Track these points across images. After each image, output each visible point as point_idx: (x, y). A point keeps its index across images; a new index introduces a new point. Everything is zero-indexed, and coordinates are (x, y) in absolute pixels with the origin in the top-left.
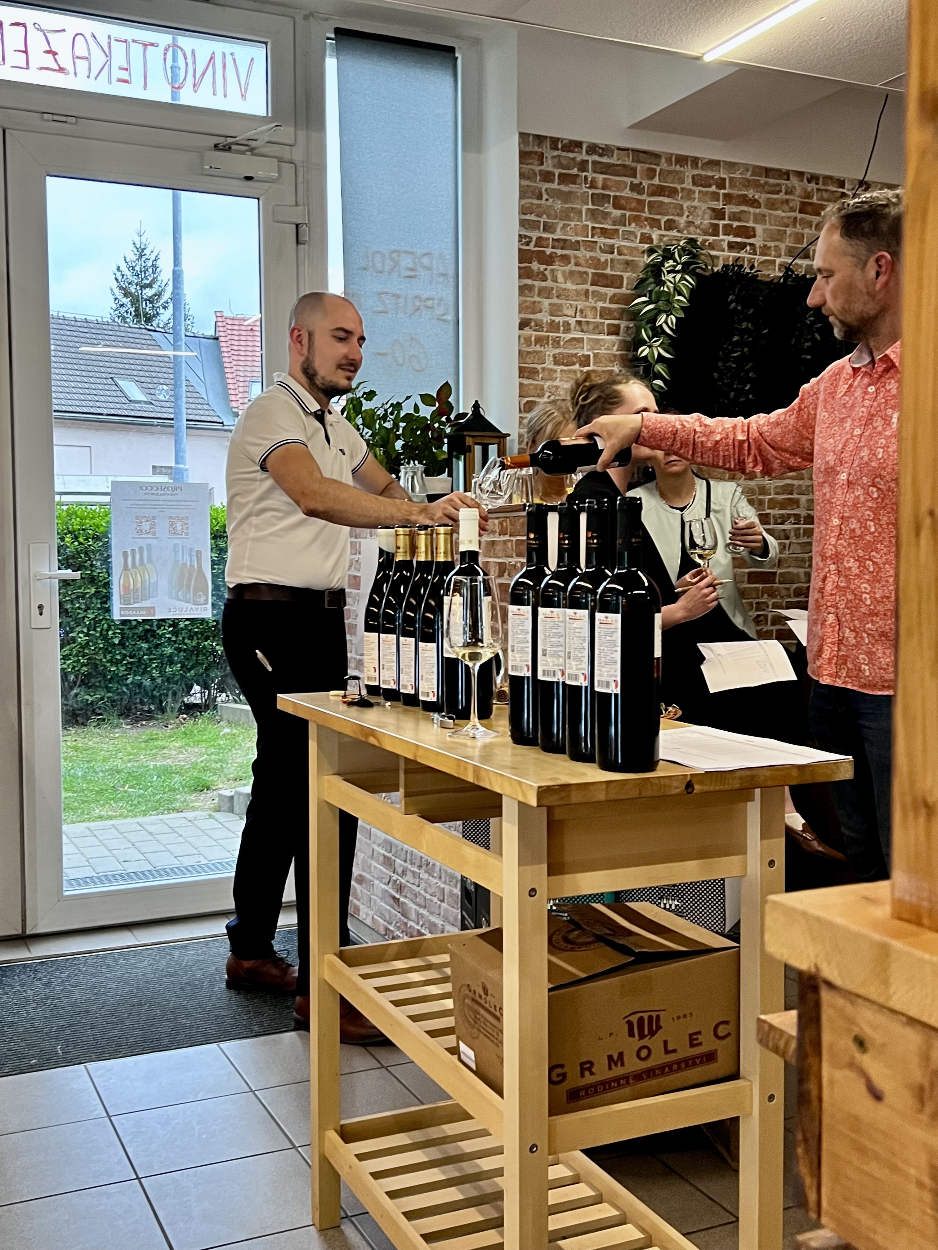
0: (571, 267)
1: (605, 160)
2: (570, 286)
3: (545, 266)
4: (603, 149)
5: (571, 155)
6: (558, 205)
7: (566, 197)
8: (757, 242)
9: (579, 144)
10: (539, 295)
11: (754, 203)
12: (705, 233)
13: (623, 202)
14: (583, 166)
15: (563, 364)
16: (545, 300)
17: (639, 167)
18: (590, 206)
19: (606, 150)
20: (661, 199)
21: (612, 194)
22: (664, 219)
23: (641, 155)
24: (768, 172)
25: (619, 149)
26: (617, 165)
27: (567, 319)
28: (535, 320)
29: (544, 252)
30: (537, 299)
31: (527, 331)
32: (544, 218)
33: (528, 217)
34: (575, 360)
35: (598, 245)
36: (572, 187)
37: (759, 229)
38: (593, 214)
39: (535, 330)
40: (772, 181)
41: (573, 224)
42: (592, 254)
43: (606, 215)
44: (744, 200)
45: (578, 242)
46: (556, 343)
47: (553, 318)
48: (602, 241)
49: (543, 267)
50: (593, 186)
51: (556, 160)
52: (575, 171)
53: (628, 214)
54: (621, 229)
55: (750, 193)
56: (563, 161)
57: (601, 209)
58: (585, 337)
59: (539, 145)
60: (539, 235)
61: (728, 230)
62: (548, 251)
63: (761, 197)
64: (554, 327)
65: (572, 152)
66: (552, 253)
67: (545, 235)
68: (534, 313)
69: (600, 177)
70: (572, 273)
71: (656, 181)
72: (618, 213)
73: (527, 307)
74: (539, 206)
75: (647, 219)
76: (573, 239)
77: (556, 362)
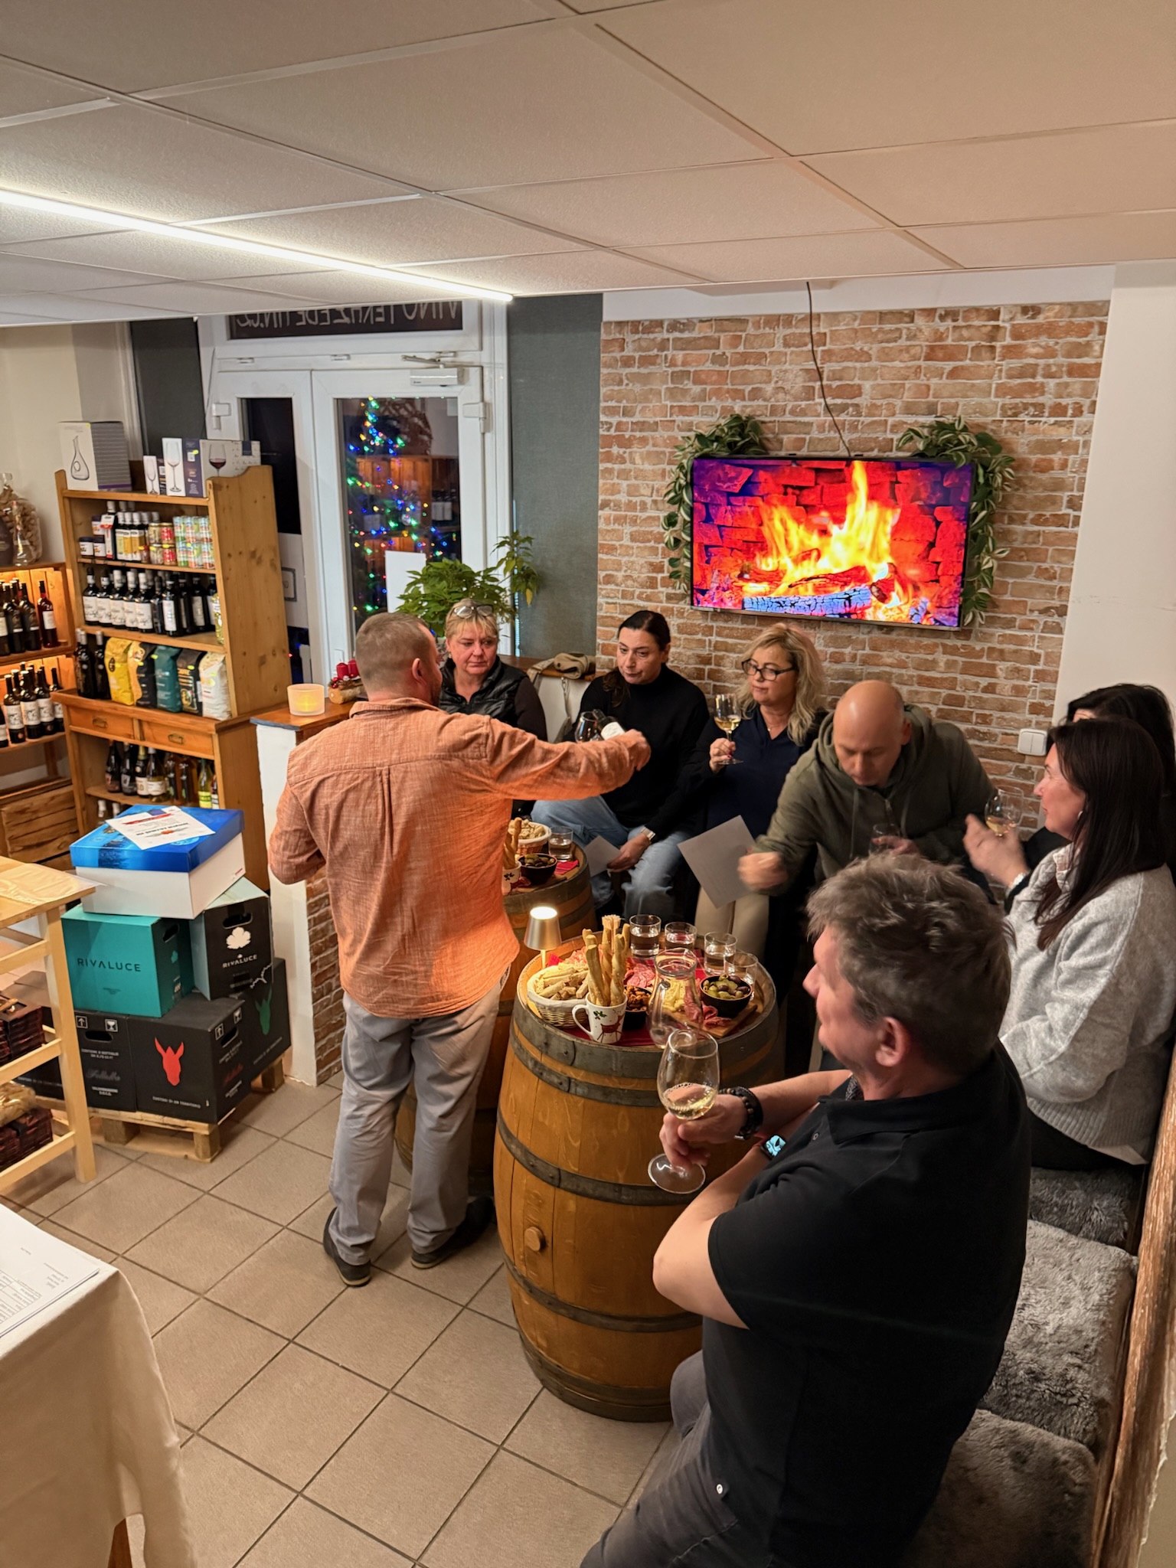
0: (649, 448)
2: (647, 467)
3: (624, 450)
4: (684, 324)
5: (652, 336)
6: (637, 388)
7: (645, 379)
8: (862, 401)
9: (659, 323)
10: (618, 477)
11: (864, 356)
12: (797, 398)
13: (703, 376)
14: (663, 345)
16: (623, 482)
17: (723, 336)
18: (671, 385)
19: (688, 325)
20: (746, 367)
21: (692, 370)
22: (749, 389)
23: (725, 323)
24: (882, 316)
25: (701, 321)
26: (699, 338)
27: (644, 499)
28: (614, 501)
29: (623, 436)
30: (616, 481)
31: (607, 511)
32: (624, 403)
33: (610, 404)
34: (650, 537)
35: (677, 424)
36: (652, 369)
37: (867, 385)
39: (614, 510)
40: (887, 327)
41: (651, 405)
43: (685, 392)
44: (849, 355)
45: (656, 423)
46: (634, 521)
47: (631, 498)
48: (679, 419)
49: (621, 451)
50: (673, 364)
51: (637, 344)
52: (655, 352)
53: (709, 387)
54: (701, 404)
55: (858, 345)
56: (644, 344)
57: (681, 386)
58: (660, 515)
59: (621, 332)
60: (619, 420)
61: (826, 392)
62: (627, 435)
64: (631, 506)
65: (653, 332)
66: (631, 436)
67: (624, 420)
68: (612, 495)
69: (680, 355)
70: (649, 453)
71: (741, 349)
72: (696, 389)
73: (607, 489)
74: (619, 391)
75: (728, 391)
76: (651, 421)
77: (633, 539)
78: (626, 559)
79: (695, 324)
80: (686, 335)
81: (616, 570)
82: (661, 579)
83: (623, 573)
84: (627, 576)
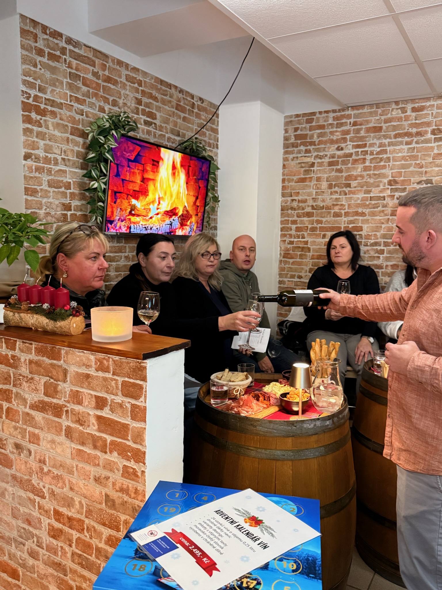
0: (57, 120)
1: (76, 50)
2: (57, 133)
3: (40, 117)
4: (75, 42)
5: (56, 41)
6: (48, 75)
7: (53, 70)
8: (157, 122)
9: (60, 35)
10: (37, 137)
11: (155, 99)
12: (133, 112)
13: (88, 82)
14: (63, 51)
15: (54, 187)
16: (41, 141)
17: (97, 61)
18: (69, 80)
19: (77, 44)
20: (109, 85)
21: (82, 75)
22: (111, 99)
23: (98, 53)
24: (162, 82)
25: (85, 45)
26: (85, 56)
27: (56, 156)
28: (35, 155)
29: (39, 107)
30: (36, 140)
31: (29, 162)
32: (38, 82)
33: (27, 78)
34: (62, 185)
35: (74, 108)
36: (57, 64)
37: (158, 115)
38: (70, 87)
39: (35, 162)
40: (163, 88)
41: (58, 90)
42: (70, 113)
43: (78, 89)
44: (151, 96)
45: (61, 103)
46: (49, 172)
47: (47, 154)
48: (76, 105)
49: (39, 117)
50: (70, 66)
51: (46, 42)
52: (58, 53)
53: (91, 91)
54: (88, 100)
55: (154, 93)
56: (51, 44)
57: (76, 84)
58: (67, 169)
59: (34, 28)
60: (36, 93)
61: (144, 113)
62: (42, 106)
63: (159, 96)
64: (47, 160)
65: (57, 39)
66: (45, 108)
67: (40, 95)
68: (34, 149)
69: (74, 62)
70: (58, 124)
71: (107, 73)
72: (85, 89)
73: (29, 145)
74: (35, 72)
75: (102, 97)
76: (59, 101)
77: (50, 185)
81: (39, 209)
82: (70, 216)
83: (44, 211)
84: (47, 213)
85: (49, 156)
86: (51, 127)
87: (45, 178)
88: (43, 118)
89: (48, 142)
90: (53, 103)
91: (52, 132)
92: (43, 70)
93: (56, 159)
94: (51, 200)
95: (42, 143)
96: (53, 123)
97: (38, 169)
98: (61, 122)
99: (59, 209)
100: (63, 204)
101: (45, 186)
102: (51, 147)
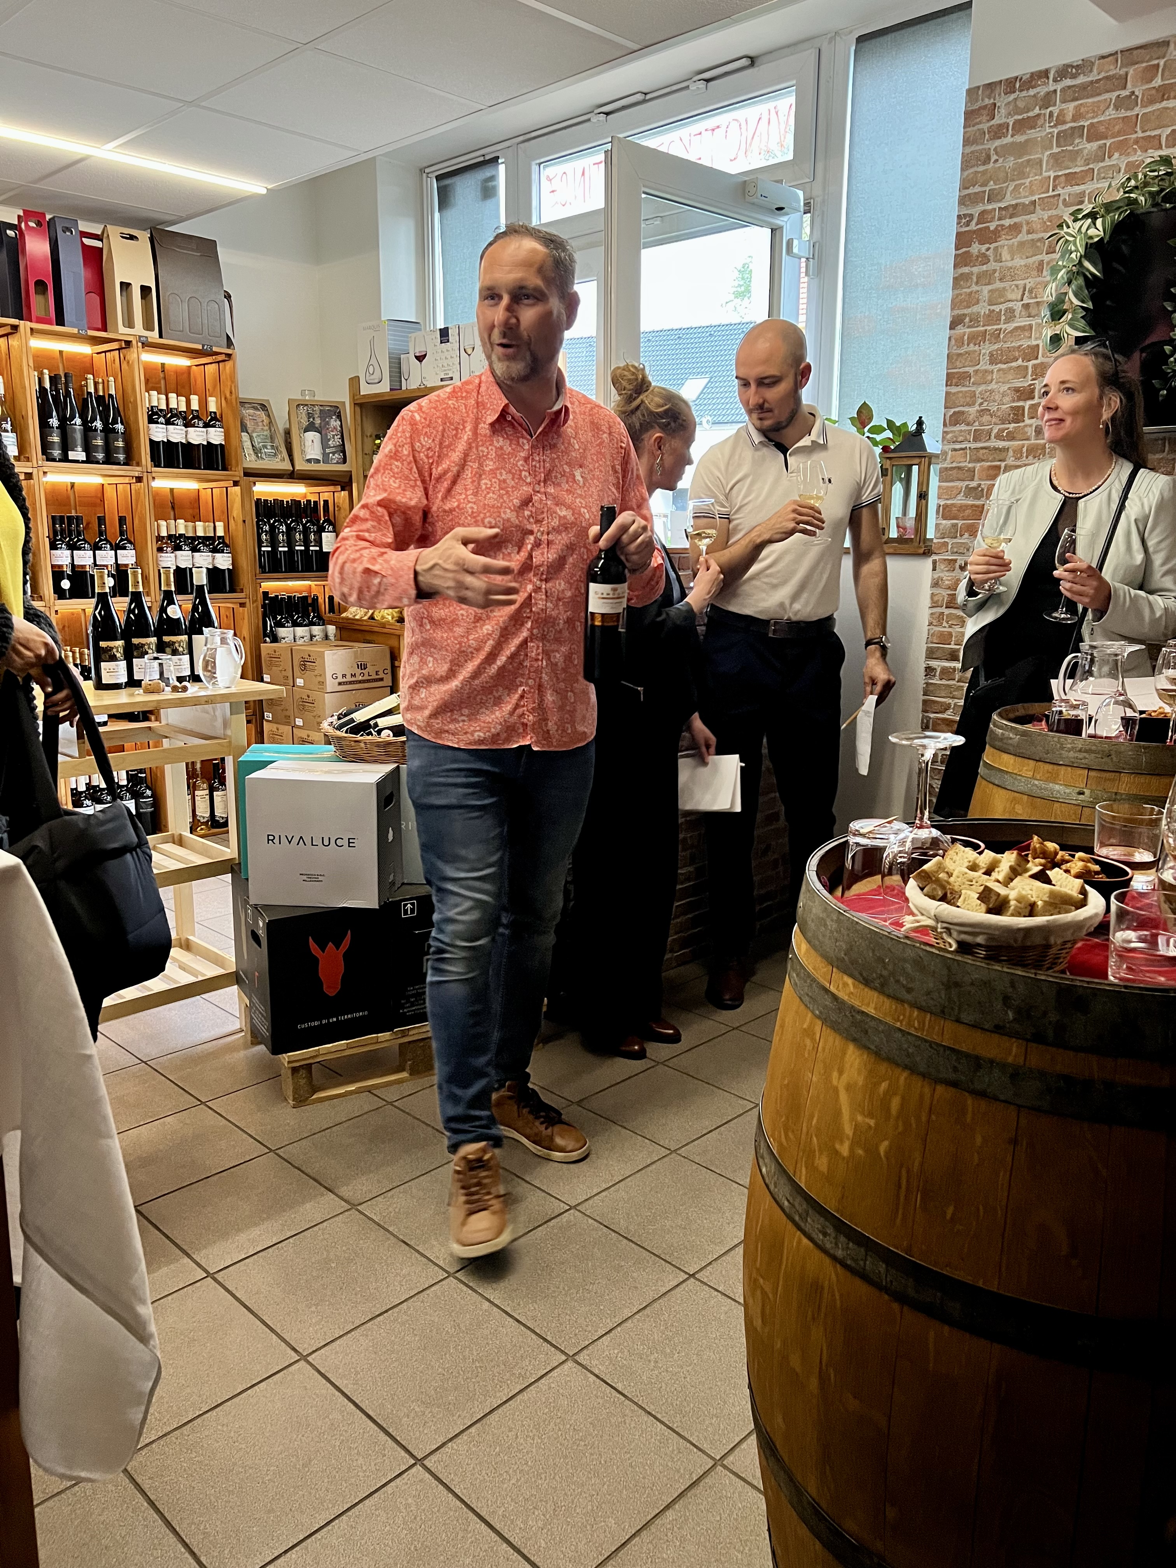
0: (1023, 237)
2: (1019, 262)
3: (987, 245)
4: (1078, 67)
5: (1032, 92)
6: (1010, 162)
7: (1020, 149)
9: (1045, 74)
10: (977, 283)
13: (1102, 129)
14: (1048, 100)
15: (1001, 362)
16: (984, 287)
17: (1132, 71)
18: (1056, 150)
19: (1084, 66)
20: (1164, 104)
21: (1087, 123)
23: (1136, 52)
25: (1102, 57)
26: (1099, 81)
27: (1010, 305)
28: (970, 315)
29: (988, 228)
30: (975, 288)
31: (960, 330)
32: (990, 187)
33: (971, 190)
34: (1017, 354)
35: (1062, 198)
36: (1032, 134)
38: (1056, 160)
39: (969, 327)
41: (1028, 181)
42: (1052, 213)
43: (1075, 155)
45: (1033, 202)
46: (995, 337)
47: (992, 308)
48: (1067, 191)
49: (984, 247)
51: (1012, 106)
52: (1035, 111)
53: (1108, 143)
54: (1096, 166)
56: (1021, 104)
57: (1071, 148)
58: (1034, 323)
59: (991, 95)
60: (983, 208)
62: (993, 225)
64: (993, 318)
65: (1035, 87)
66: (998, 226)
67: (990, 207)
68: (969, 306)
69: (1072, 106)
70: (1022, 244)
71: (1158, 82)
72: (1092, 147)
73: (961, 301)
74: (984, 173)
75: (1136, 142)
76: (1027, 201)
77: (993, 360)
78: (982, 388)
79: (1093, 64)
80: (1081, 80)
81: (968, 405)
82: (1029, 408)
83: (977, 407)
84: (982, 410)
85: (997, 308)
86: (1006, 255)
87: (987, 348)
88: (992, 246)
89: (998, 285)
90: (1013, 210)
91: (1010, 264)
92: (1001, 160)
93: (1010, 312)
94: (993, 386)
95: (986, 290)
96: (1011, 247)
97: (973, 338)
98: (1030, 237)
99: (1007, 399)
100: (1017, 390)
101: (984, 365)
102: (1002, 292)
